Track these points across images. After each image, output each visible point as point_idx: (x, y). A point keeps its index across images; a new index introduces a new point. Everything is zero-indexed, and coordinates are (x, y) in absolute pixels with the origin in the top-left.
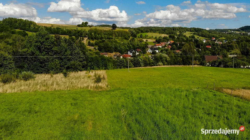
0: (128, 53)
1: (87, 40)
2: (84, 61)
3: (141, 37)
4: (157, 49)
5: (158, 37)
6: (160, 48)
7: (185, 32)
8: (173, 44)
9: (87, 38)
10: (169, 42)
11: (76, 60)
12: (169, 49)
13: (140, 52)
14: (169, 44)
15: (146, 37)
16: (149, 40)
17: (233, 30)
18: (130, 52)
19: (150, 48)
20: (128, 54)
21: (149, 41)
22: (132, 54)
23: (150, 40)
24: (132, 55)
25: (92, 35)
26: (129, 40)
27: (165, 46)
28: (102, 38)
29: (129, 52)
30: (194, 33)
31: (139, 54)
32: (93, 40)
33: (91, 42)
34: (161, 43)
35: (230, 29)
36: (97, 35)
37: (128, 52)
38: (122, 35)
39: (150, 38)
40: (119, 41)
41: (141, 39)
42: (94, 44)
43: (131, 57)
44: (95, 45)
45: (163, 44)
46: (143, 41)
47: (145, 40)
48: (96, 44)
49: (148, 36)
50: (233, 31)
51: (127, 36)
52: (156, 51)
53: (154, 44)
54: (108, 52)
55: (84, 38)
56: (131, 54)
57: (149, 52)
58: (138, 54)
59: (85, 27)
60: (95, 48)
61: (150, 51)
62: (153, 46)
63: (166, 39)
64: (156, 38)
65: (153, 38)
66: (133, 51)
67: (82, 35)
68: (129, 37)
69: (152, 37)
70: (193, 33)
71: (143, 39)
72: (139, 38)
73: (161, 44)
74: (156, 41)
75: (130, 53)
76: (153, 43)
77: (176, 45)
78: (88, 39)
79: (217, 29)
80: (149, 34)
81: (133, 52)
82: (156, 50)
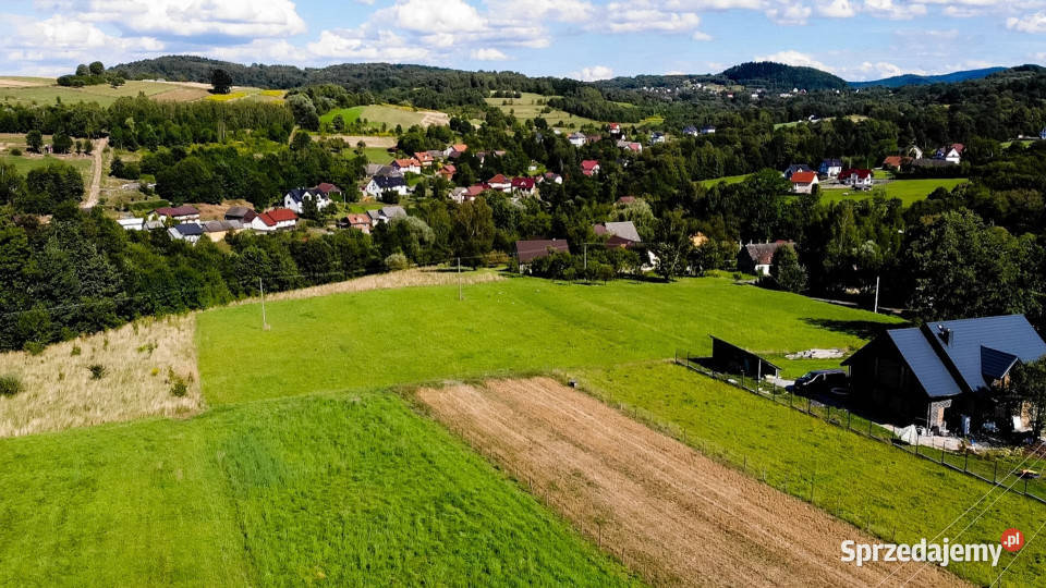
0: (283, 202)
1: (105, 151)
2: (121, 291)
3: (338, 128)
4: (401, 181)
5: (406, 128)
6: (413, 176)
7: (518, 96)
8: (464, 156)
9: (107, 139)
10: (448, 152)
11: (96, 292)
12: (449, 180)
13: (334, 196)
14: (450, 158)
15: (358, 127)
16: (370, 142)
17: (699, 81)
18: (293, 197)
19: (375, 178)
20: (287, 206)
21: (372, 142)
22: (300, 204)
23: (377, 139)
24: (301, 211)
25: (127, 127)
26: (286, 141)
27: (434, 167)
28: (169, 140)
29: (288, 198)
30: (551, 100)
31: (331, 206)
32: (132, 150)
33: (127, 158)
34: (417, 154)
35: (690, 77)
36: (149, 126)
37: (283, 198)
38: (256, 119)
39: (377, 131)
40: (245, 150)
41: (339, 136)
42: (139, 169)
43: (297, 220)
44: (143, 172)
45: (426, 158)
46: (347, 146)
47: (353, 141)
48: (147, 169)
49: (366, 121)
50: (700, 85)
51: (278, 127)
52: (397, 192)
53: (392, 159)
54: (200, 202)
55: (93, 141)
56: (298, 207)
57: (369, 194)
58: (328, 203)
59: (92, 87)
60: (144, 189)
61: (373, 190)
62: (387, 170)
63: (437, 137)
64: (399, 129)
65: (387, 130)
66: (303, 192)
67: (82, 128)
68: (288, 128)
69: (384, 126)
70: (548, 99)
71: (346, 139)
72: (328, 131)
73: (416, 158)
74: (401, 145)
75: (292, 201)
76: (387, 154)
77: (474, 162)
78: (111, 144)
79: (643, 76)
80: (373, 113)
81: (307, 198)
82: (396, 185)
